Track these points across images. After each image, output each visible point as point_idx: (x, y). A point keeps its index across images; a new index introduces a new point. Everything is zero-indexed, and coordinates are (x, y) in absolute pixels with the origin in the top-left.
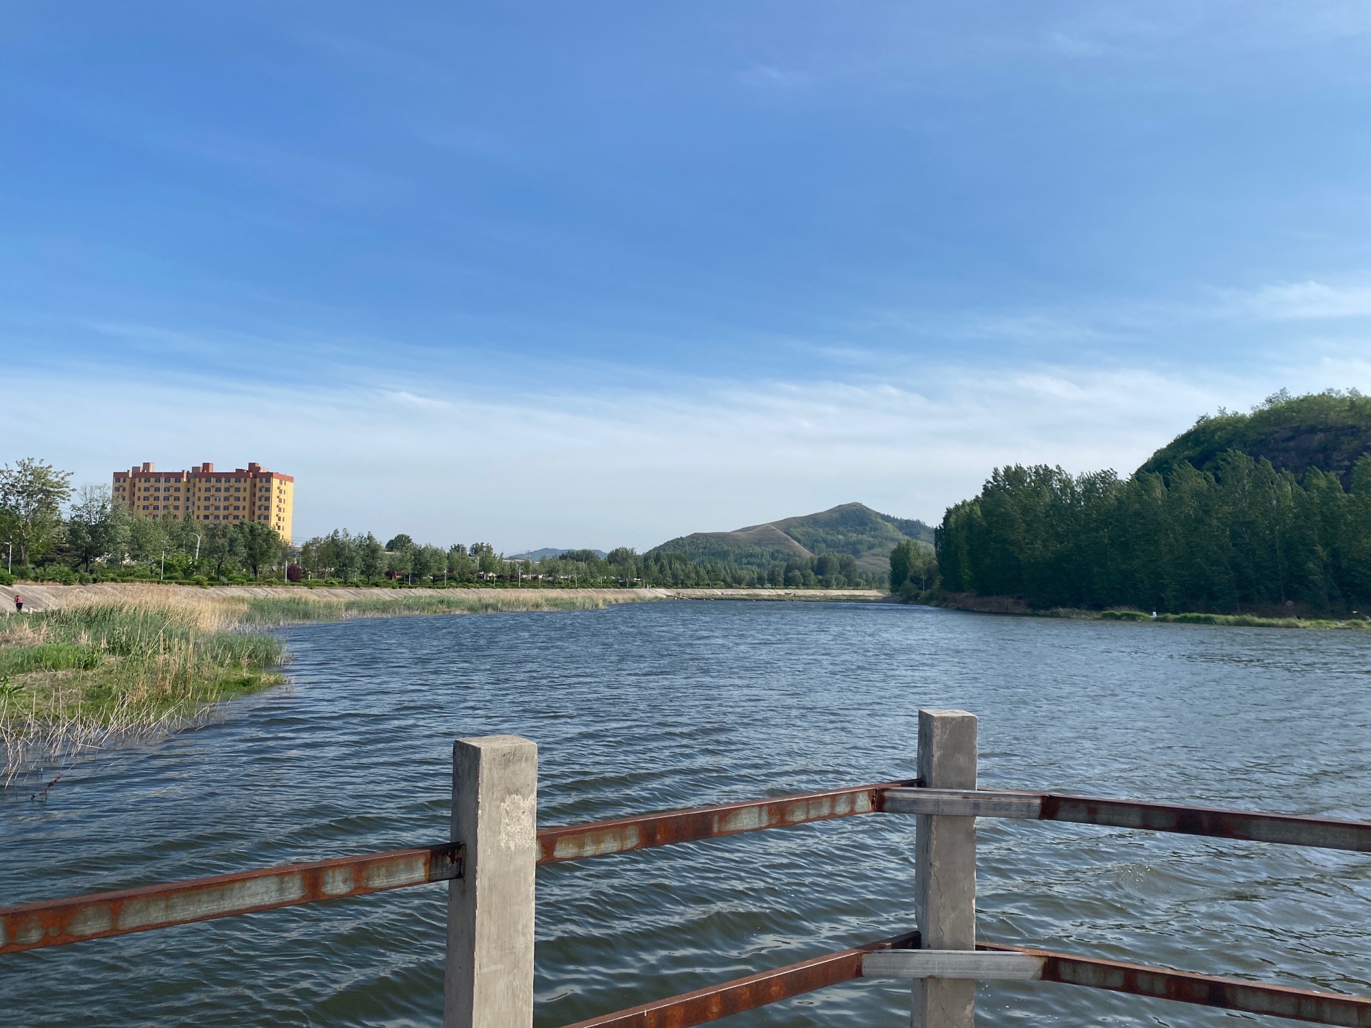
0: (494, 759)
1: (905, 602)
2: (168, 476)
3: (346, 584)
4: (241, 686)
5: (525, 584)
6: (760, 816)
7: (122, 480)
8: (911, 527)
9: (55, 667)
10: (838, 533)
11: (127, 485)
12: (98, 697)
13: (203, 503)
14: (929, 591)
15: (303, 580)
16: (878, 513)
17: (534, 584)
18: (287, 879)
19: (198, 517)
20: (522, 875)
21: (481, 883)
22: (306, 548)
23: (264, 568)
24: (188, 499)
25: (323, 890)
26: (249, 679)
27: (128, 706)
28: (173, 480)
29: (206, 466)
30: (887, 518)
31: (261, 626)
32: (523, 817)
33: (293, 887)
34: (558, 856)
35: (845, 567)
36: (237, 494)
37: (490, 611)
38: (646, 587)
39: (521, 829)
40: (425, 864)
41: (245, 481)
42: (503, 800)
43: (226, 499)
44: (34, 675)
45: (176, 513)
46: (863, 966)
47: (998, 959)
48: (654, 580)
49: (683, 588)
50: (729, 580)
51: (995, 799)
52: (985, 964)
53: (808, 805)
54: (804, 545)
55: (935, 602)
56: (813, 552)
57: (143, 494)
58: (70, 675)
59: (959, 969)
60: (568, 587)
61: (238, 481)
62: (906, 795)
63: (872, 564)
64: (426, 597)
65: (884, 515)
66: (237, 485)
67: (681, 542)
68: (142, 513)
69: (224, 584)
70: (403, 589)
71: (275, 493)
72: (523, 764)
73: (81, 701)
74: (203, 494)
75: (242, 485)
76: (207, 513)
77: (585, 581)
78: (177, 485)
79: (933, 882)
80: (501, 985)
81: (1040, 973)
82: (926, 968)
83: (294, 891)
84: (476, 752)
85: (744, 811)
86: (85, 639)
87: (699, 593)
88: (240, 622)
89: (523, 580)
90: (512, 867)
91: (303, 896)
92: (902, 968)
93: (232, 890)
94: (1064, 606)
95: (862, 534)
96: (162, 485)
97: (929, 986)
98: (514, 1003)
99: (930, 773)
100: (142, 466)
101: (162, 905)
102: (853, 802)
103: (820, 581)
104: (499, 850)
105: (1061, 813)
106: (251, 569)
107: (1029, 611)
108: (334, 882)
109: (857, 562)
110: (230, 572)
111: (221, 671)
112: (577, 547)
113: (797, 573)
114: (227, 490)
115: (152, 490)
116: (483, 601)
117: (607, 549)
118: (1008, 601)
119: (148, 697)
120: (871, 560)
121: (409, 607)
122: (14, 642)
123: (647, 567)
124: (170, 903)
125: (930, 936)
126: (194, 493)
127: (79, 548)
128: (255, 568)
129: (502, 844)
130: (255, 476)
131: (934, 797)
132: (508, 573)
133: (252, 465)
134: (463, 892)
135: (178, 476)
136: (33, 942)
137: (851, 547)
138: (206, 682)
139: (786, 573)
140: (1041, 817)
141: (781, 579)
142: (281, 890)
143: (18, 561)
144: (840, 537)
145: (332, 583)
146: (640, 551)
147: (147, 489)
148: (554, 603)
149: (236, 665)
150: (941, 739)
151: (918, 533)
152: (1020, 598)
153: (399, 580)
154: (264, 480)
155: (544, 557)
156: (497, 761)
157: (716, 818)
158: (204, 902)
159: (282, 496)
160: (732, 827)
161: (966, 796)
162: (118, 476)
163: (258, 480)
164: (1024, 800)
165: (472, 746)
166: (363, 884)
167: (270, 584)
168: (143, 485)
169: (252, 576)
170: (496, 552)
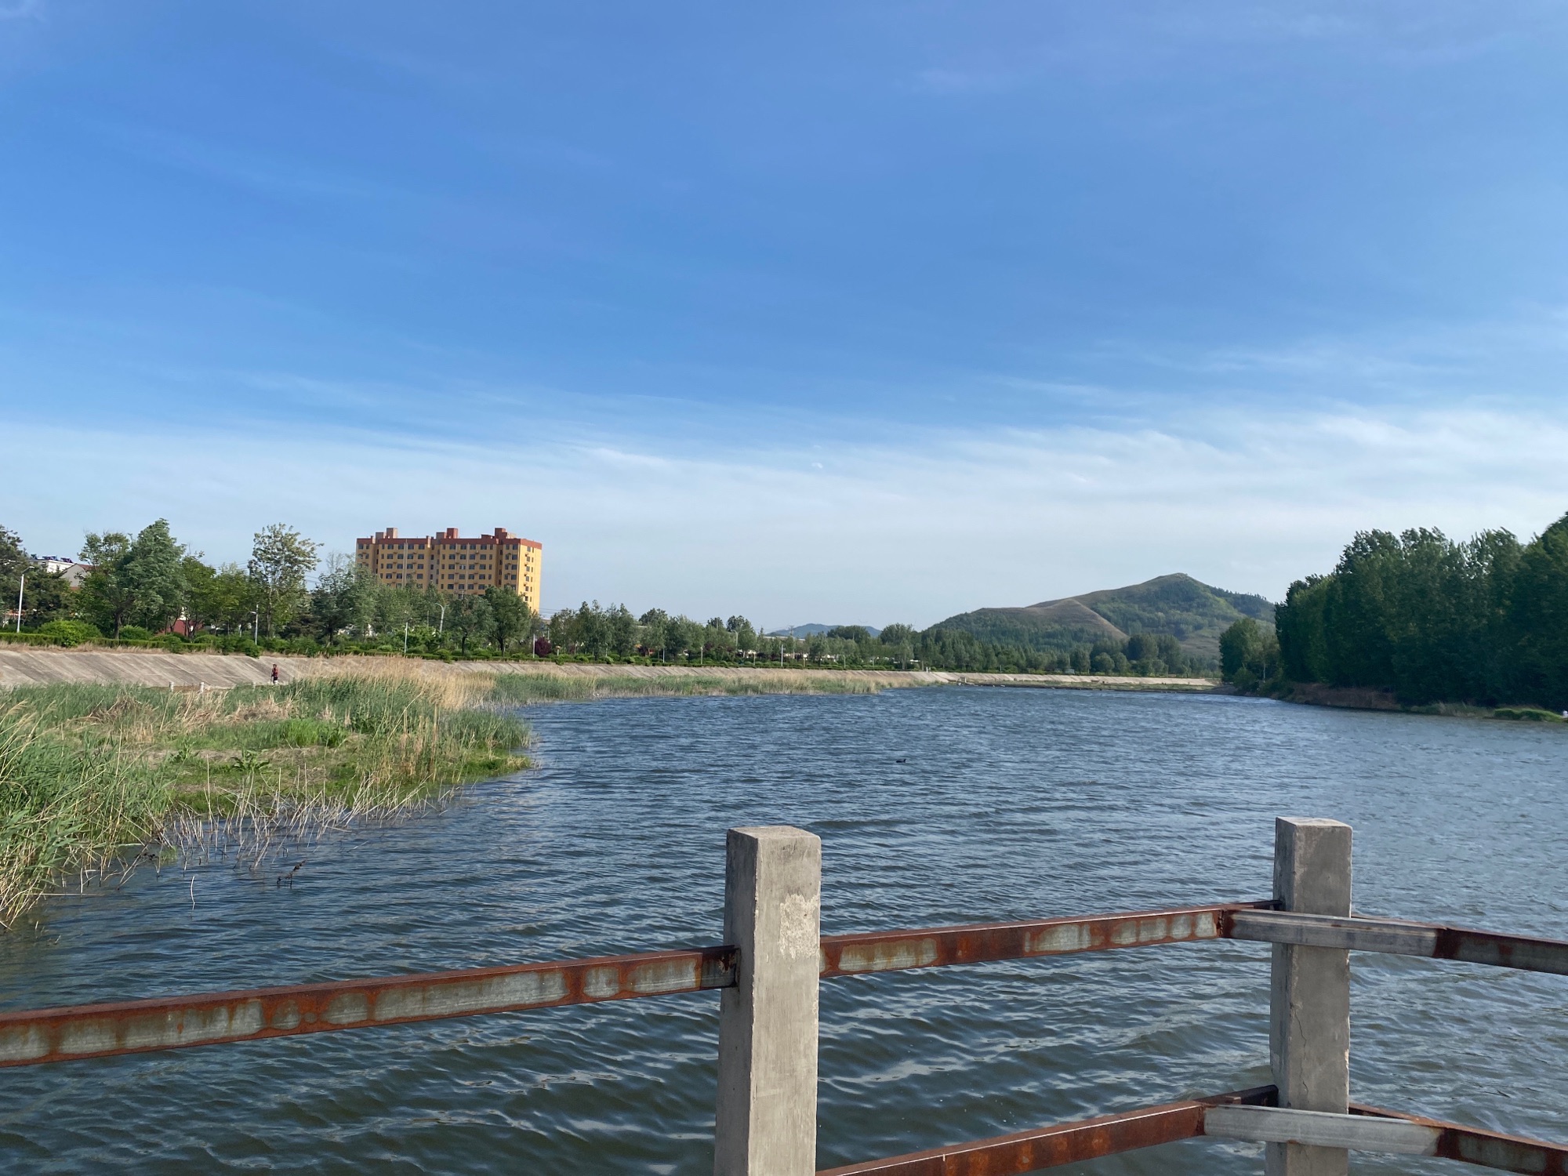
0: (772, 853)
1: (1240, 693)
2: (412, 542)
3: (597, 660)
4: (487, 769)
5: (789, 664)
6: (1080, 935)
7: (365, 546)
8: (1249, 604)
9: (300, 742)
10: (1158, 609)
11: (370, 552)
12: (342, 776)
13: (447, 572)
14: (1271, 680)
15: (551, 655)
16: (1208, 586)
17: (796, 664)
18: (547, 976)
19: (442, 586)
20: (804, 988)
21: (758, 994)
22: (555, 619)
23: (511, 642)
24: (432, 567)
25: (586, 991)
26: (495, 761)
27: (372, 787)
28: (416, 546)
29: (451, 531)
30: (1219, 593)
31: (506, 704)
32: (805, 921)
33: (553, 986)
34: (844, 969)
35: (1165, 649)
36: (483, 562)
37: (750, 693)
38: (925, 670)
39: (803, 934)
40: (696, 969)
41: (491, 548)
42: (783, 900)
43: (472, 567)
44: (280, 751)
45: (419, 582)
46: (1206, 1122)
47: (1378, 1127)
48: (934, 661)
49: (967, 671)
50: (1023, 662)
51: (1375, 930)
52: (1361, 1131)
53: (1138, 925)
54: (1116, 624)
55: (1276, 694)
56: (1126, 632)
57: (386, 561)
58: (315, 752)
59: (1329, 1135)
60: (834, 668)
61: (483, 547)
62: (1261, 919)
63: (1199, 648)
64: (680, 677)
65: (1215, 589)
66: (483, 552)
67: (965, 619)
68: (384, 581)
69: (469, 659)
70: (657, 668)
71: (522, 560)
72: (805, 859)
73: (326, 780)
74: (447, 562)
75: (488, 552)
76: (451, 582)
77: (855, 661)
78: (421, 552)
79: (1293, 1026)
80: (779, 1112)
81: (1434, 1148)
82: (1286, 1131)
83: (555, 991)
84: (753, 843)
85: (1060, 929)
86: (329, 714)
87: (986, 679)
88: (486, 699)
89: (785, 659)
90: (792, 978)
91: (564, 997)
92: (1255, 1128)
93: (490, 985)
94: (1445, 700)
95: (1188, 610)
96: (406, 552)
97: (1289, 1152)
98: (795, 1134)
99: (1291, 895)
100: (385, 531)
101: (419, 996)
102: (1194, 925)
103: (1134, 667)
104: (778, 957)
105: (1462, 952)
106: (497, 643)
107: (1399, 707)
108: (597, 983)
109: (1182, 646)
110: (475, 646)
111: (465, 752)
112: (846, 623)
113: (1106, 656)
114: (472, 557)
115: (395, 557)
116: (744, 682)
117: (880, 626)
118: (1372, 695)
119: (392, 778)
120: (1198, 643)
121: (663, 687)
122: (260, 716)
123: (926, 647)
124: (427, 995)
125: (1290, 1090)
126: (438, 561)
127: (324, 617)
128: (501, 641)
129: (782, 951)
130: (501, 543)
131: (1296, 922)
132: (769, 651)
133: (498, 531)
134: (738, 1004)
135: (422, 543)
136: (290, 1028)
137: (1173, 626)
138: (450, 764)
139: (1092, 656)
140: (1436, 955)
141: (1087, 662)
142: (542, 989)
143: (264, 632)
144: (1160, 614)
145: (582, 659)
146: (920, 627)
147: (390, 557)
148: (820, 685)
149: (481, 746)
150: (1305, 853)
151: (1257, 611)
152: (1386, 690)
153: (652, 656)
154: (511, 546)
155: (809, 635)
156: (776, 855)
157: (1028, 935)
158: (462, 997)
159: (530, 565)
160: (1046, 946)
161: (1337, 924)
162: (361, 543)
163: (505, 546)
164: (1415, 933)
165: (748, 836)
166: (629, 987)
167: (517, 659)
168: (386, 551)
169: (498, 651)
170: (756, 627)
